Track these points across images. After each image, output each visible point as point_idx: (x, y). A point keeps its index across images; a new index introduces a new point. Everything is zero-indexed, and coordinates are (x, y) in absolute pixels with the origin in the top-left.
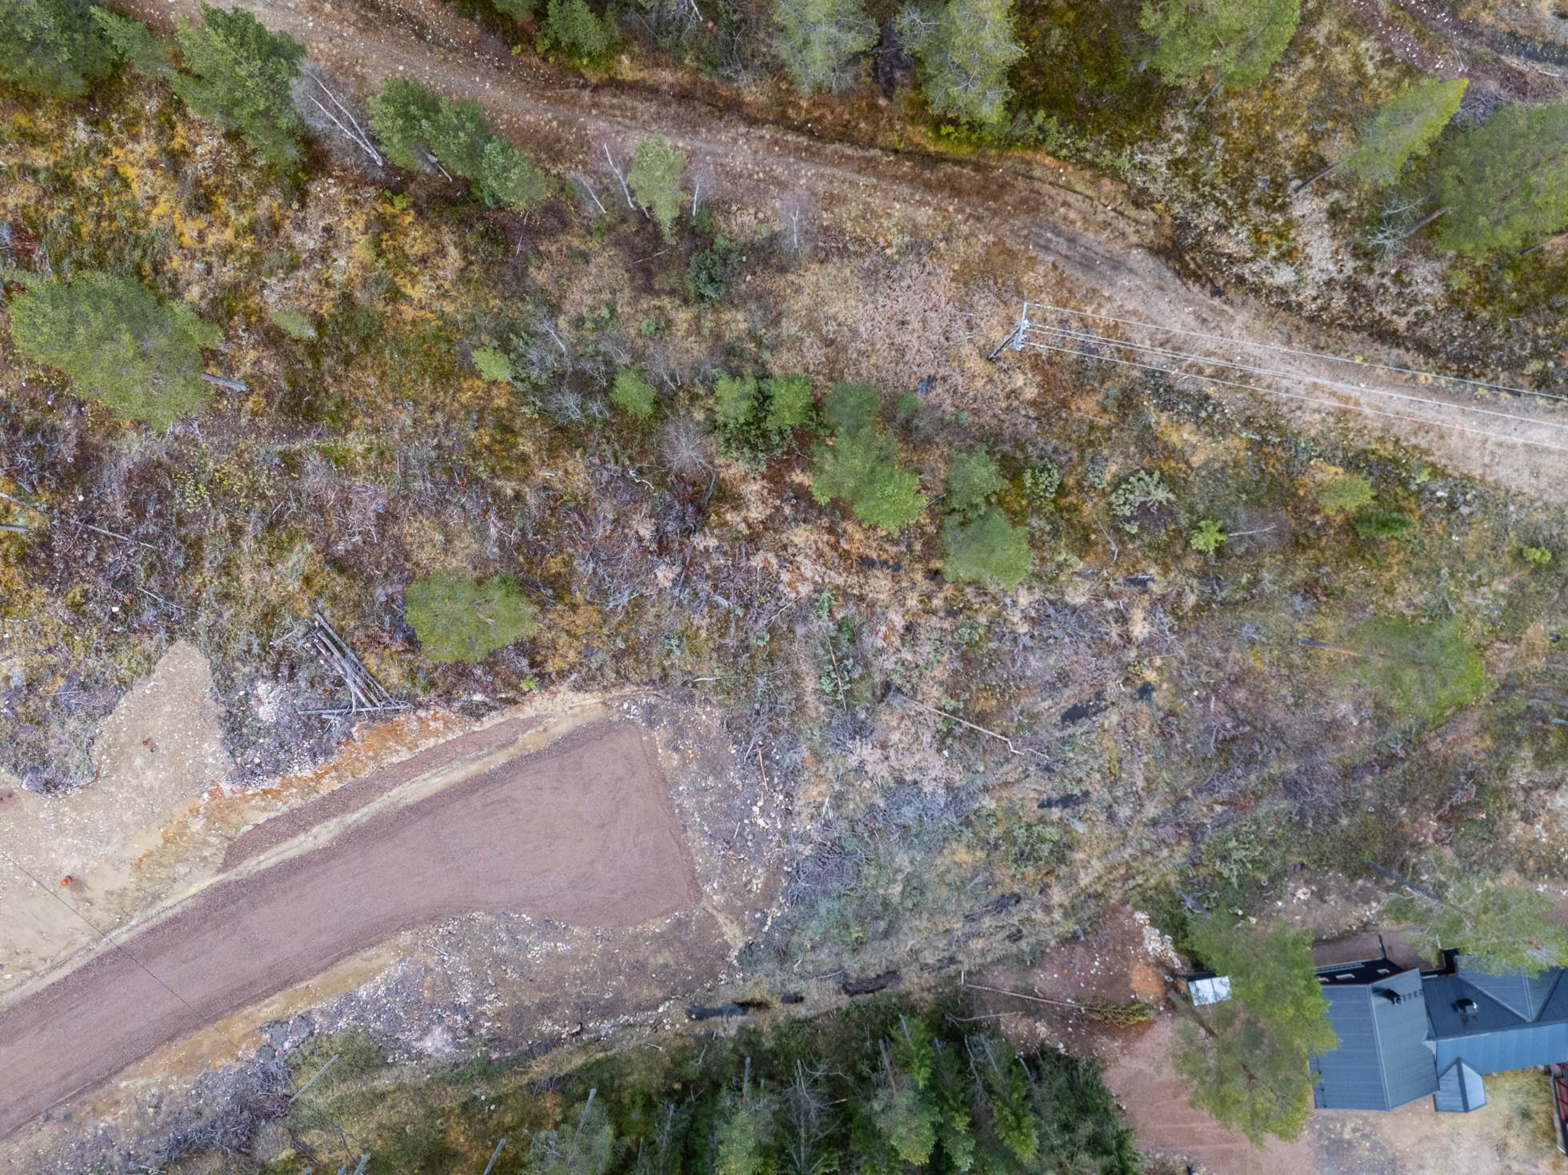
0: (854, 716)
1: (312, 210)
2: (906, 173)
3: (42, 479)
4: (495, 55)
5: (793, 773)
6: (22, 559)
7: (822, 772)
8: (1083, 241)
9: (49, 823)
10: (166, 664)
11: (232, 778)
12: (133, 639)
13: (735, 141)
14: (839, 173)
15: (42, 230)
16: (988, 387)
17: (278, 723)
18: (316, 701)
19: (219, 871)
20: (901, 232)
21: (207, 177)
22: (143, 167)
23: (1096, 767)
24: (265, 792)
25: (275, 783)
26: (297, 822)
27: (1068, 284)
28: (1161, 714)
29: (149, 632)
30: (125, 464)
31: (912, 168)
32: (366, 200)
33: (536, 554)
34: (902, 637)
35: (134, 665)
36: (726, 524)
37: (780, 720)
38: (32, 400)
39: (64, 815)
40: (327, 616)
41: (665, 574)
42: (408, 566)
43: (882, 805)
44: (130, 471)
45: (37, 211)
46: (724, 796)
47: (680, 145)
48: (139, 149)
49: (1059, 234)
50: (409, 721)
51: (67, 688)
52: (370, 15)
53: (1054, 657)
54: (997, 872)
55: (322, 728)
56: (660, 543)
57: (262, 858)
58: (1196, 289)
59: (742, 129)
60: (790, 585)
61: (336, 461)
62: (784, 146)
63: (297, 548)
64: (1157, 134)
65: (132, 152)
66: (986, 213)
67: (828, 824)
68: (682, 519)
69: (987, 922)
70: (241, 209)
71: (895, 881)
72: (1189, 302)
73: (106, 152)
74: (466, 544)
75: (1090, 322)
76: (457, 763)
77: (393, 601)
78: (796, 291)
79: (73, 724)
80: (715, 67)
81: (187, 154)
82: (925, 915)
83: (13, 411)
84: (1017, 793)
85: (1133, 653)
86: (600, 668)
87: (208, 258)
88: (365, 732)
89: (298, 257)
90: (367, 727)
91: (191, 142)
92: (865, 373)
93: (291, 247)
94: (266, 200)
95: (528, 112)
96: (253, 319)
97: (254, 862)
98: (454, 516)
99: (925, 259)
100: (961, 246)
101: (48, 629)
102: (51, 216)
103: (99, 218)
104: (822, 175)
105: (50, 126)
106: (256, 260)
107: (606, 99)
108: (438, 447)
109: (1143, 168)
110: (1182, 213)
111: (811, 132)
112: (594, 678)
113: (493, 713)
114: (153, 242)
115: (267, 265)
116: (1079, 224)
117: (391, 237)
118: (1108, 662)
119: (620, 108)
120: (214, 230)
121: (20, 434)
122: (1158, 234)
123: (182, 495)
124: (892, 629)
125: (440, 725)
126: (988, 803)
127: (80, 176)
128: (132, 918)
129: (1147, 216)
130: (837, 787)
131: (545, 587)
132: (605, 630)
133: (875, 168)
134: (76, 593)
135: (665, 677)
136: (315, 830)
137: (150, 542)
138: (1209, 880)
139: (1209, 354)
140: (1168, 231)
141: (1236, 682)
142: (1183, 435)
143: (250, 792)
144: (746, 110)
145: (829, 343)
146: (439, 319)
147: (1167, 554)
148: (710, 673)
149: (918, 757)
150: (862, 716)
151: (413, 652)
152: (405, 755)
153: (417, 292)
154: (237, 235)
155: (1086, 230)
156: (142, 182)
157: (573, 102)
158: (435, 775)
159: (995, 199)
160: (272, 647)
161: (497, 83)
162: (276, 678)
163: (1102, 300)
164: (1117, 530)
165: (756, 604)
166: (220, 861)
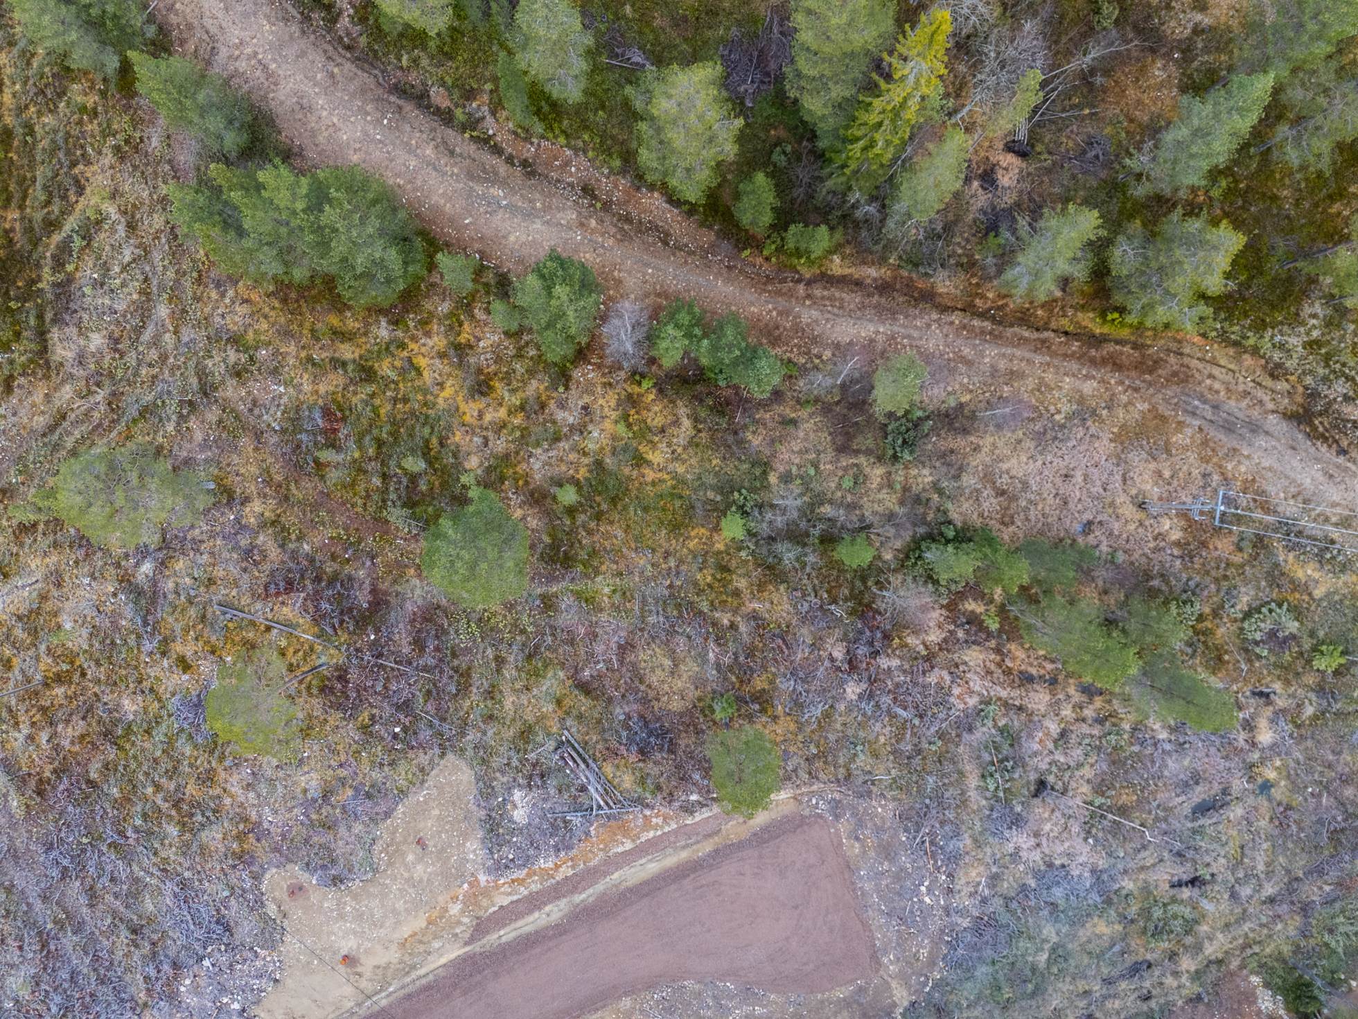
0: (1012, 809)
1: (573, 392)
2: (1074, 353)
3: (342, 622)
4: (726, 256)
5: (955, 858)
6: (322, 690)
7: (980, 856)
8: (1226, 408)
9: (332, 911)
10: (438, 776)
11: (489, 871)
12: (411, 754)
13: (929, 326)
14: (1018, 353)
15: (347, 413)
16: (1140, 530)
17: (529, 824)
18: (562, 805)
19: (466, 944)
20: (1070, 401)
21: (488, 366)
22: (432, 358)
23: (1223, 853)
24: (513, 881)
25: (522, 874)
26: (534, 902)
27: (1212, 444)
28: (1282, 809)
29: (424, 748)
30: (409, 607)
31: (1080, 347)
32: (618, 382)
33: (745, 676)
34: (1055, 742)
35: (410, 776)
36: (906, 645)
37: (947, 812)
38: (332, 555)
39: (345, 903)
40: (574, 731)
41: (852, 690)
42: (642, 688)
43: (1033, 885)
44: (414, 614)
45: (343, 396)
46: (897, 878)
47: (881, 330)
48: (430, 343)
49: (1205, 402)
50: (635, 817)
51: (355, 798)
52: (626, 227)
53: (1188, 759)
54: (1133, 944)
55: (566, 828)
56: (850, 662)
57: (502, 933)
58: (1324, 449)
59: (935, 316)
60: (958, 697)
61: (586, 601)
62: (971, 330)
63: (550, 674)
64: (1295, 320)
65: (424, 345)
66: (1142, 385)
67: (984, 901)
68: (871, 643)
69: (1123, 985)
70: (513, 391)
71: (1042, 950)
72: (1317, 460)
73: (402, 346)
74: (690, 668)
75: (1230, 476)
76: (670, 850)
77: (630, 718)
78: (975, 449)
79: (358, 828)
80: (916, 265)
81: (471, 347)
82: (1068, 979)
83: (318, 564)
84: (1152, 877)
85: (1256, 756)
86: (795, 771)
87: (485, 433)
88: (601, 830)
89: (560, 431)
90: (603, 825)
91: (475, 337)
92: (1033, 518)
93: (554, 422)
94: (534, 383)
95: (752, 304)
96: (521, 483)
97: (496, 936)
98: (681, 643)
99: (1089, 423)
100: (1121, 413)
101: (340, 747)
102: (355, 400)
103: (395, 400)
104: (1004, 355)
105: (357, 325)
106: (525, 432)
107: (818, 292)
108: (671, 586)
109: (1281, 346)
110: (1313, 385)
111: (993, 319)
112: (790, 779)
113: (704, 809)
114: (439, 419)
115: (533, 438)
116: (1222, 393)
117: (637, 413)
118: (1235, 763)
119: (829, 299)
120: (491, 409)
121: (323, 584)
122: (1292, 402)
123: (456, 632)
124: (1048, 734)
125: (660, 821)
126: (1128, 885)
127: (380, 366)
128: (390, 985)
129: (1282, 386)
130: (994, 870)
131: (753, 702)
132: (800, 738)
133: (1048, 348)
134: (364, 717)
135: (848, 776)
136: (547, 908)
137: (428, 672)
138: (1317, 949)
139: (1334, 505)
140: (1299, 399)
141: (1346, 781)
142: (1306, 571)
143: (502, 881)
144: (938, 300)
145: (1002, 493)
146: (672, 478)
147: (1288, 673)
148: (885, 772)
149: (1067, 844)
150: (1018, 809)
151: (644, 761)
152: (629, 845)
153: (656, 457)
154: (510, 413)
155: (1229, 398)
156: (431, 369)
157: (790, 294)
158: (651, 861)
159: (1151, 373)
160: (527, 760)
161: (728, 281)
162: (529, 786)
163: (1242, 459)
164: (1246, 650)
165: (930, 713)
166: (467, 935)
